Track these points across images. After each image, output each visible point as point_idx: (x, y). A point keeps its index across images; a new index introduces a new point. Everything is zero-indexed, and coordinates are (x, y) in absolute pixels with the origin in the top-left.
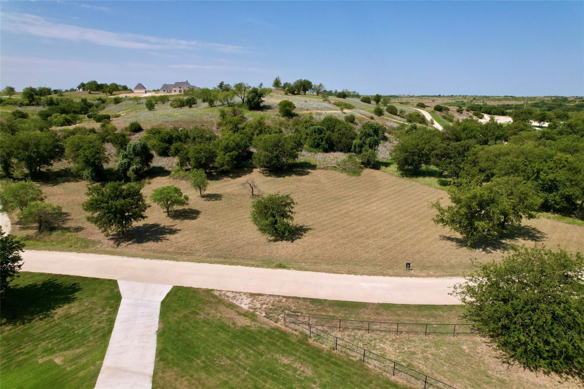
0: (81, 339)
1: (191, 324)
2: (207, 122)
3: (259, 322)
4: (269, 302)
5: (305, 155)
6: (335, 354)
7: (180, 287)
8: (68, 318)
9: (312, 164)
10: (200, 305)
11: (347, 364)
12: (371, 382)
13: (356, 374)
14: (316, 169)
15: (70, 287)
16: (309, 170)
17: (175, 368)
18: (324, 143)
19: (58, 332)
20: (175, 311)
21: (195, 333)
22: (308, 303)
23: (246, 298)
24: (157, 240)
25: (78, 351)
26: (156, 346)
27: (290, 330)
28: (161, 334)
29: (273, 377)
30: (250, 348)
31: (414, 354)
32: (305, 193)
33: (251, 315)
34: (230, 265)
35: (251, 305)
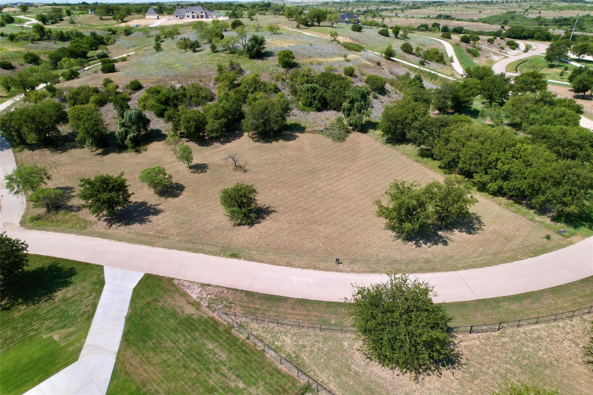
0: (73, 320)
1: (151, 310)
2: (205, 77)
3: (201, 312)
4: (214, 292)
5: (298, 114)
6: (247, 343)
7: (149, 274)
8: (64, 301)
9: (302, 126)
10: (161, 293)
11: (252, 352)
12: (263, 368)
13: (255, 360)
14: (304, 133)
15: (68, 272)
16: (297, 134)
17: (134, 348)
18: (316, 102)
19: (57, 313)
20: (142, 298)
21: (153, 319)
22: (243, 295)
23: (197, 288)
24: (142, 221)
25: (70, 330)
26: (123, 328)
27: (221, 320)
28: (129, 319)
29: (198, 359)
30: (189, 334)
31: (304, 347)
32: (285, 164)
33: (196, 305)
34: (194, 252)
35: (199, 295)
